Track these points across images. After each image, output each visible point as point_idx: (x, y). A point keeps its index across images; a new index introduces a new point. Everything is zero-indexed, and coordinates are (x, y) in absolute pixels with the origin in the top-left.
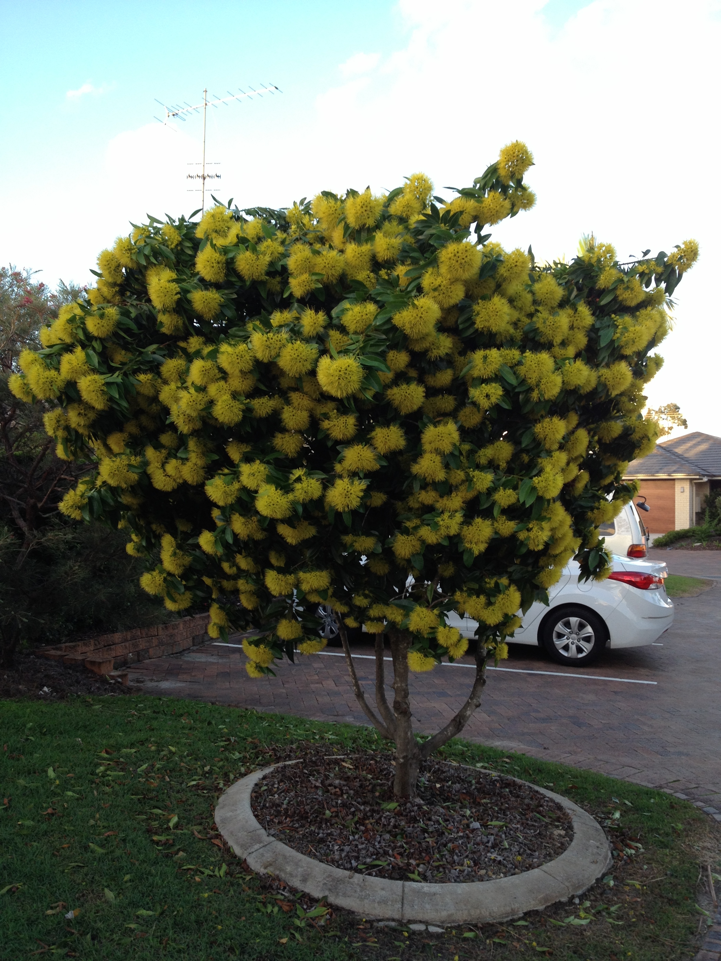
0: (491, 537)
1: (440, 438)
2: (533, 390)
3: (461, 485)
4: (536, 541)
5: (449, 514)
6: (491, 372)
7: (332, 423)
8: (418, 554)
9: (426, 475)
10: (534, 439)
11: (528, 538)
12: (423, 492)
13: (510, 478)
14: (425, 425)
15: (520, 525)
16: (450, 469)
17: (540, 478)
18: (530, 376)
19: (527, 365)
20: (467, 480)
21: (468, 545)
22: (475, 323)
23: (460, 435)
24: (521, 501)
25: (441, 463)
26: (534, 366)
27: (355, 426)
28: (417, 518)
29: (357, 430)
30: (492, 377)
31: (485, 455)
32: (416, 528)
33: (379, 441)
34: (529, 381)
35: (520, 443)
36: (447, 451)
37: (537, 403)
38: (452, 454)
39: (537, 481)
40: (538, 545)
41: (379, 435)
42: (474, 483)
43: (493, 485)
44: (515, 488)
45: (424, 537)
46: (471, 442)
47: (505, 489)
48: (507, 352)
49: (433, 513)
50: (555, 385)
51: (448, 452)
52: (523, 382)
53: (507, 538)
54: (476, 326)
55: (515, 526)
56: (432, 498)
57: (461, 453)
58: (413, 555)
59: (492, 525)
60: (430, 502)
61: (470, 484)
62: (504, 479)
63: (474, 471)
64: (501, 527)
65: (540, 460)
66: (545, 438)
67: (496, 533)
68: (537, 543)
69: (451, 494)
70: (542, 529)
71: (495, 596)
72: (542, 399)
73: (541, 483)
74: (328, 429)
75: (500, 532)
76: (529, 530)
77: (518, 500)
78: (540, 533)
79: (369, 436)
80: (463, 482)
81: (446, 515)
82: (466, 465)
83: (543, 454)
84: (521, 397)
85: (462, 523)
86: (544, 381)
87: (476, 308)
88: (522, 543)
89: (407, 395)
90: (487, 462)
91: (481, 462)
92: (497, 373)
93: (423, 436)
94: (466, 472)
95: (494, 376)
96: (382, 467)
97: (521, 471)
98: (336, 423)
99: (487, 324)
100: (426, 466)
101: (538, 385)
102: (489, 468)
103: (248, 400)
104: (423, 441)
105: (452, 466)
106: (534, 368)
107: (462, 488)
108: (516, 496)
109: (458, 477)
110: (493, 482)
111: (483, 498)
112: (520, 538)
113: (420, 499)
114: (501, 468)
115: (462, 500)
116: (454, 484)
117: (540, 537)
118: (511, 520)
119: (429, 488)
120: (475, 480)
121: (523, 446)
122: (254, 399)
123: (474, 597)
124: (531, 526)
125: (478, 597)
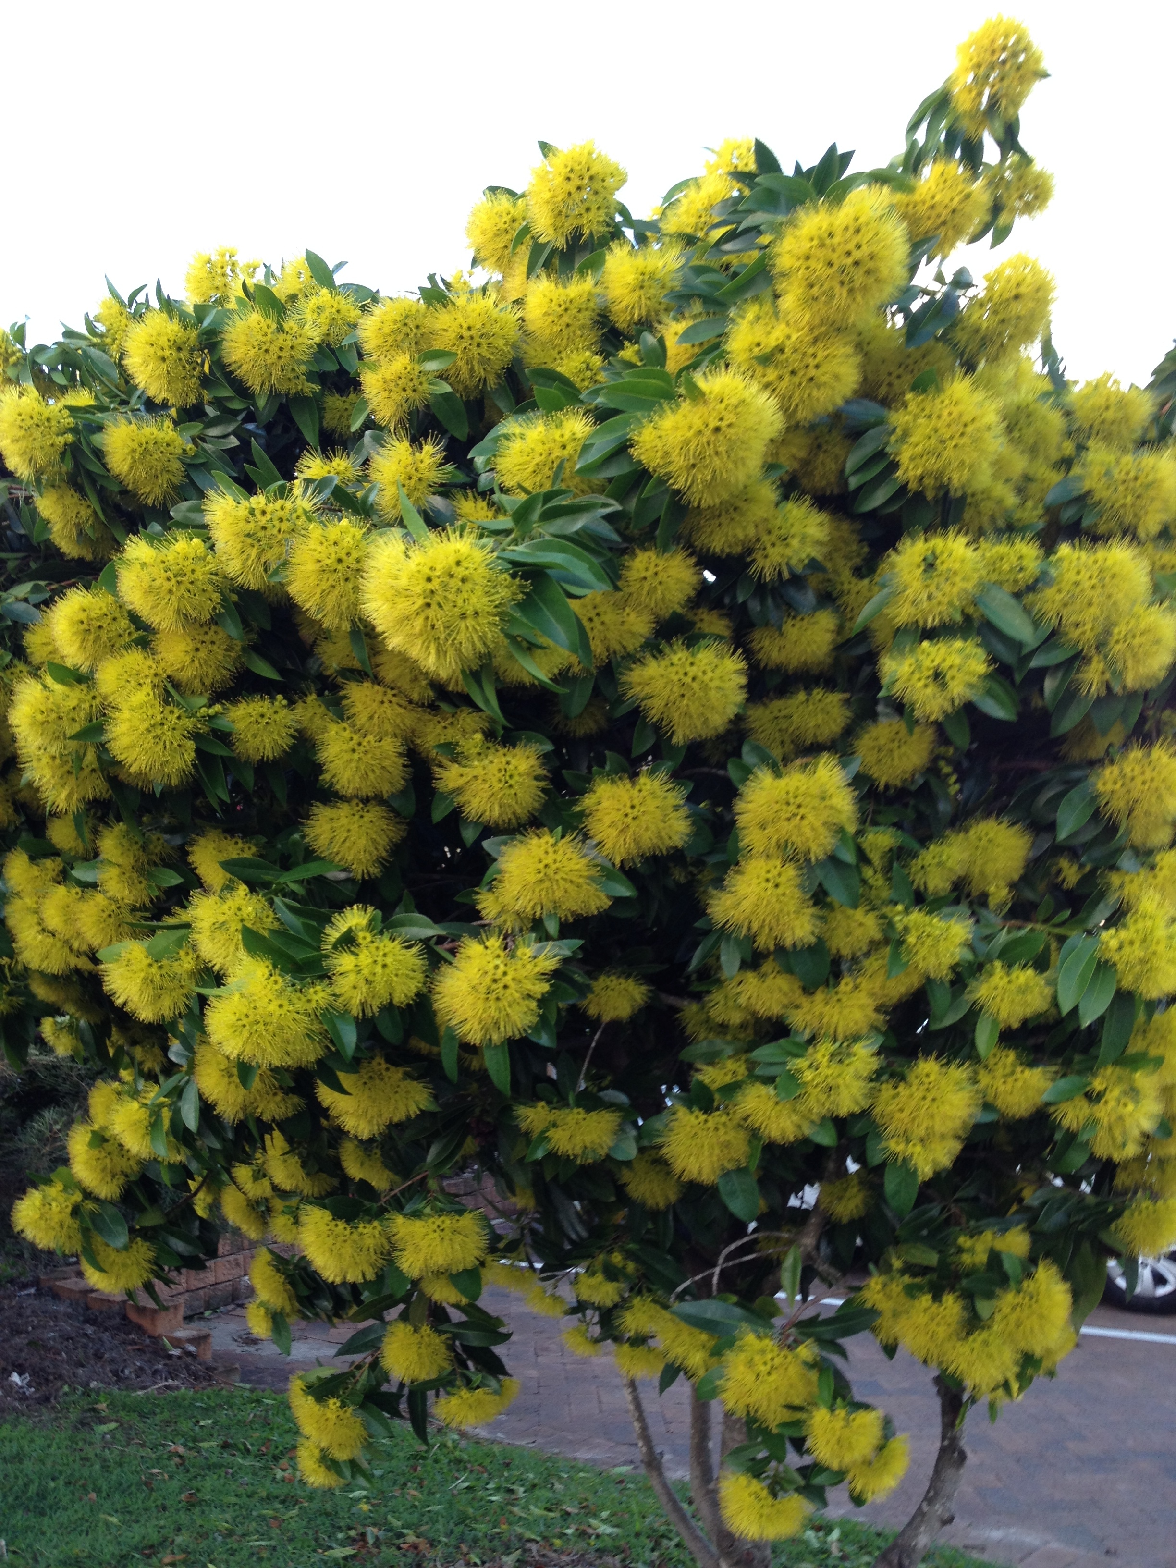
0: (972, 1122)
1: (792, 808)
2: (1087, 660)
3: (868, 954)
4: (1117, 1133)
5: (833, 1048)
6: (950, 604)
7: (469, 772)
8: (741, 1171)
9: (755, 926)
10: (1096, 815)
11: (1093, 1123)
12: (751, 978)
13: (1022, 933)
14: (747, 772)
15: (1062, 1083)
16: (830, 907)
17: (1123, 934)
18: (1073, 618)
19: (1066, 586)
20: (886, 941)
21: (896, 1146)
22: (894, 466)
23: (861, 800)
24: (1066, 1009)
25: (801, 886)
26: (1087, 584)
27: (537, 778)
28: (735, 1055)
29: (543, 790)
30: (955, 623)
31: (940, 864)
32: (731, 1089)
33: (607, 821)
34: (1074, 634)
35: (1052, 827)
36: (817, 852)
37: (1099, 700)
38: (833, 859)
39: (1114, 944)
40: (1124, 1145)
41: (605, 804)
42: (909, 951)
43: (969, 956)
44: (1041, 964)
45: (757, 1120)
46: (898, 825)
47: (1009, 966)
48: (1002, 549)
49: (782, 1041)
50: (1157, 642)
51: (821, 856)
52: (1053, 637)
53: (1021, 1121)
54: (899, 473)
55: (1049, 1085)
56: (777, 995)
57: (863, 857)
58: (726, 1174)
59: (974, 1081)
60: (776, 1009)
61: (896, 956)
62: (1003, 937)
63: (907, 911)
64: (1002, 1088)
65: (1115, 879)
66: (1131, 811)
67: (987, 1106)
68: (1119, 1139)
69: (837, 984)
70: (1133, 1093)
71: (990, 1295)
72: (1117, 689)
73: (1127, 950)
74: (459, 791)
75: (999, 1103)
76: (1093, 1098)
77: (1055, 1002)
78: (1130, 1107)
79: (577, 809)
80: (874, 946)
81: (822, 1052)
82: (885, 894)
83: (1126, 861)
84: (1049, 685)
85: (877, 1077)
86: (1119, 631)
87: (898, 419)
88: (1071, 1137)
89: (688, 680)
90: (948, 886)
91: (931, 887)
92: (970, 610)
93: (740, 806)
94: (883, 917)
95: (958, 618)
96: (618, 902)
97: (1055, 913)
98: (479, 771)
99: (932, 464)
100: (752, 899)
101: (1101, 645)
102: (957, 902)
103: (217, 707)
104: (742, 820)
105: (836, 896)
106: (1089, 593)
107: (873, 964)
108: (1048, 991)
109: (859, 932)
110: (971, 947)
111: (939, 999)
112: (1066, 1123)
113: (743, 1000)
114: (993, 902)
115: (871, 1003)
116: (846, 952)
117: (1128, 1121)
118: (1032, 1064)
119: (768, 966)
120: (911, 939)
121: (1062, 835)
122: (235, 703)
123: (926, 1300)
124: (1098, 1084)
125: (937, 1297)
